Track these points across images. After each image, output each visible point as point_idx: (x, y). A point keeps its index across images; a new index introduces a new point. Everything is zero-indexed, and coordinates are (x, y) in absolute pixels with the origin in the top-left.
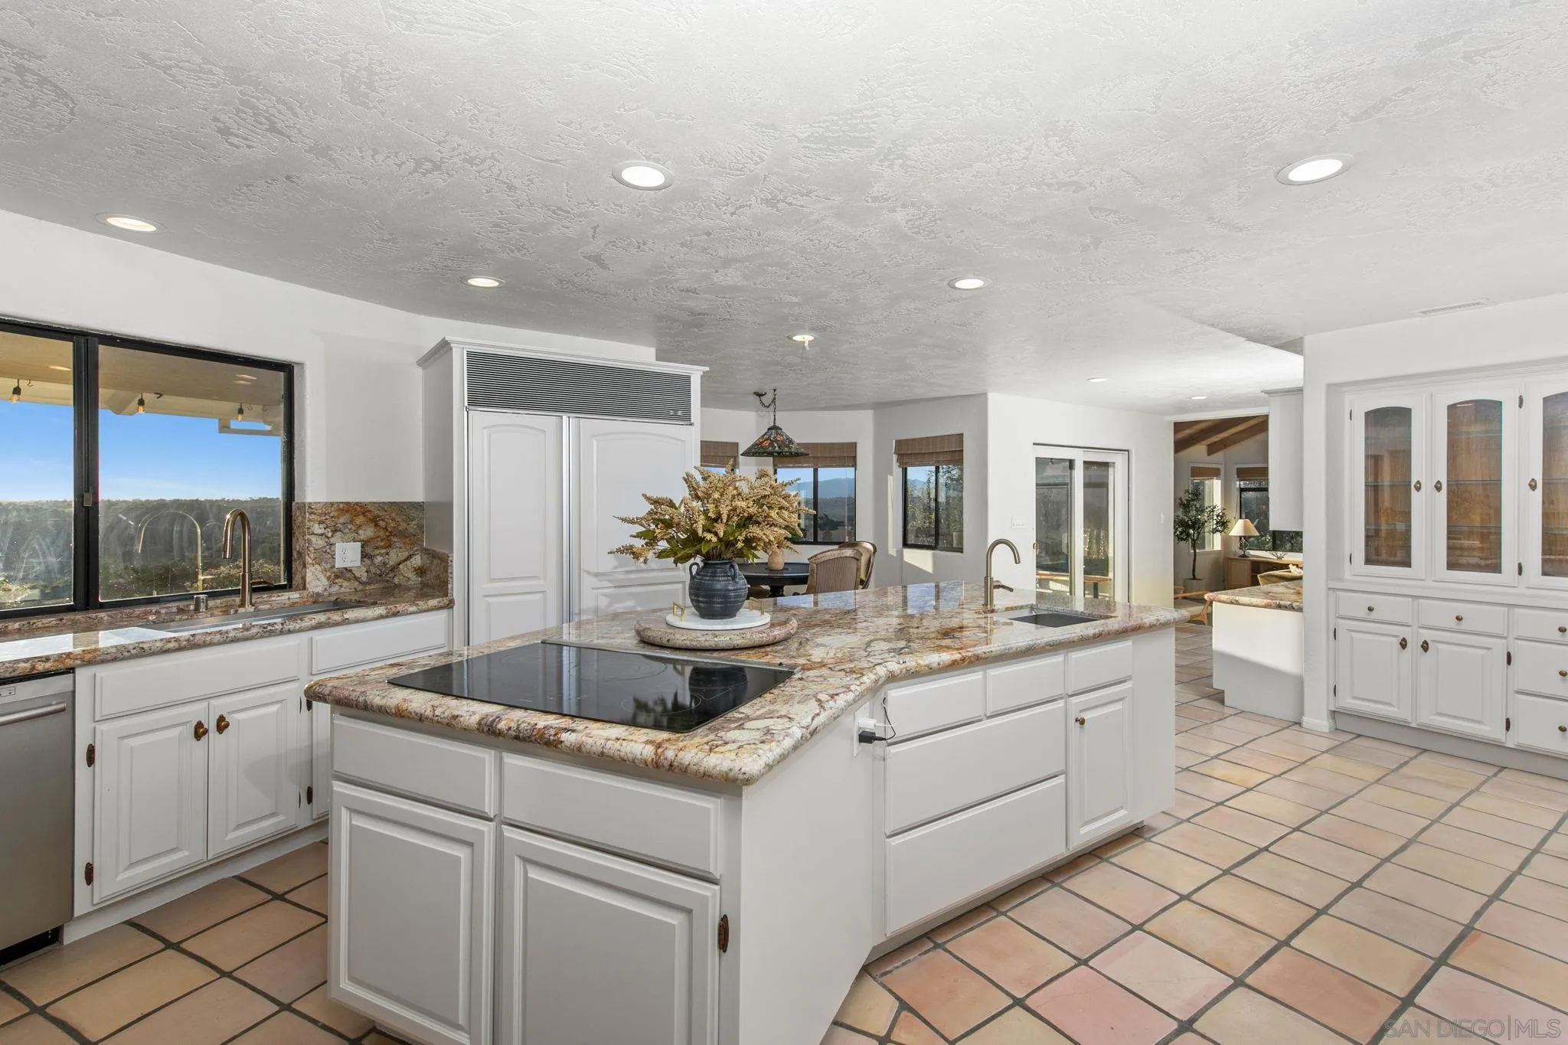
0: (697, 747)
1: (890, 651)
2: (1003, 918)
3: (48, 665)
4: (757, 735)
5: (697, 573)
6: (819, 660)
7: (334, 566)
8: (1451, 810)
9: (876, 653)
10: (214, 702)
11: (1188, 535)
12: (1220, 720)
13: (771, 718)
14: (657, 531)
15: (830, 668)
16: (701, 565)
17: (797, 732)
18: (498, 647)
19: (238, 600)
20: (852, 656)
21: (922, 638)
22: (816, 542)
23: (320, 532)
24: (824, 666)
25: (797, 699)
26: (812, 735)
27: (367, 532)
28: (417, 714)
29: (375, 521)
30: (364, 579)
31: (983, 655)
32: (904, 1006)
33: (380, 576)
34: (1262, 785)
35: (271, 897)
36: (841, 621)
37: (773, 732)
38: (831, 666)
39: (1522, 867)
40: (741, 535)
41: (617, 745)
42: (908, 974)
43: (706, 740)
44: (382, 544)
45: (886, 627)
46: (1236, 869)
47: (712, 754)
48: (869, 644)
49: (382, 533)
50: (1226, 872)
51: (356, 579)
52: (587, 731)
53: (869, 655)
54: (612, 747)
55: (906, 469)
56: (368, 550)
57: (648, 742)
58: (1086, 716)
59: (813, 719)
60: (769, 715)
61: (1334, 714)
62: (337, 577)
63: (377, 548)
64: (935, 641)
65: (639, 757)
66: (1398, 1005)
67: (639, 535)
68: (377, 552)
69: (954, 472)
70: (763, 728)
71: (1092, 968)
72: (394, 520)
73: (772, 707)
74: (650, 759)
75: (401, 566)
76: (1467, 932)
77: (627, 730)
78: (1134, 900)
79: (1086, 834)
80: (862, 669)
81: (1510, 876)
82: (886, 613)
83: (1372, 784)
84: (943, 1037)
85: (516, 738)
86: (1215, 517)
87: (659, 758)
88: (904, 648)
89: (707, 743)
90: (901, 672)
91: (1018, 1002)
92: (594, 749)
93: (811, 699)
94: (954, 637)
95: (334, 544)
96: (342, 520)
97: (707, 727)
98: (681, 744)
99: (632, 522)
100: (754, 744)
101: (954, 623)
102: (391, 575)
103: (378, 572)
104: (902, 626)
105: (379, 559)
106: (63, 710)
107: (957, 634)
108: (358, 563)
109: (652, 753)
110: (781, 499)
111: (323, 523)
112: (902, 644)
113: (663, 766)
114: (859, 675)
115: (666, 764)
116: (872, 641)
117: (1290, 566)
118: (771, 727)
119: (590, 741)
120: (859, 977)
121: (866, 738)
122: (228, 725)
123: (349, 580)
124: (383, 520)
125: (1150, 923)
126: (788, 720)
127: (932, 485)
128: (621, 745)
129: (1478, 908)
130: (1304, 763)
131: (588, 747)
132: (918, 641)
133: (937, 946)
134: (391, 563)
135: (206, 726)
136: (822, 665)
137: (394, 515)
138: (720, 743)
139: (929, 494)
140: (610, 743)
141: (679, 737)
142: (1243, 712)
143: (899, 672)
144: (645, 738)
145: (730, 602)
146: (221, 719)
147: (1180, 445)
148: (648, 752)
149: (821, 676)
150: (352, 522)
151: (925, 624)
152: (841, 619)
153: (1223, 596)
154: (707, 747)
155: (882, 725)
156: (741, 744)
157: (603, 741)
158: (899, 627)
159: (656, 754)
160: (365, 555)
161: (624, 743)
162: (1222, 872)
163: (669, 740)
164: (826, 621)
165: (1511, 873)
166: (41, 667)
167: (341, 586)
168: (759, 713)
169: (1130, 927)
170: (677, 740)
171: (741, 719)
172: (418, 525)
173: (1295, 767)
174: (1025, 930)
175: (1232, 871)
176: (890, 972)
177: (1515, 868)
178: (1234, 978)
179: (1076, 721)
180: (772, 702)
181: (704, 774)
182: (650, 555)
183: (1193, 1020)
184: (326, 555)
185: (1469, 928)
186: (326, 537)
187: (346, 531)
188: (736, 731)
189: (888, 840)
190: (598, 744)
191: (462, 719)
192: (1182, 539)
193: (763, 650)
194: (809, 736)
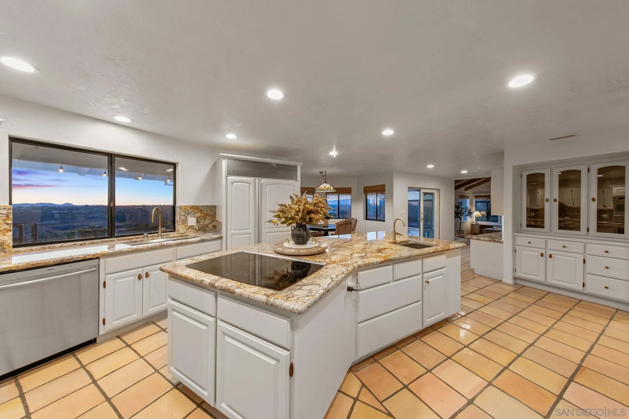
0: (282, 298)
1: (359, 257)
2: (399, 351)
3: (90, 256)
4: (306, 293)
5: (294, 229)
6: (334, 260)
7: (188, 225)
8: (564, 316)
9: (354, 258)
10: (145, 268)
11: (458, 216)
12: (473, 279)
13: (313, 285)
14: (281, 215)
15: (337, 264)
16: (295, 226)
17: (321, 292)
18: (228, 253)
19: (157, 234)
20: (346, 259)
21: (371, 252)
22: (339, 218)
23: (183, 214)
24: (335, 263)
25: (323, 277)
26: (327, 292)
27: (198, 215)
28: (191, 279)
29: (201, 211)
30: (197, 229)
31: (393, 259)
32: (363, 385)
33: (202, 228)
34: (491, 303)
35: (161, 330)
36: (343, 245)
37: (312, 291)
38: (338, 263)
39: (597, 341)
40: (308, 216)
41: (254, 295)
42: (365, 372)
43: (287, 294)
44: (203, 218)
45: (358, 248)
46: (484, 336)
47: (287, 301)
48: (352, 254)
49: (203, 215)
50: (481, 337)
51: (195, 229)
52: (245, 289)
53: (352, 259)
54: (252, 296)
55: (367, 196)
56: (199, 220)
57: (265, 295)
58: (429, 280)
59: (328, 286)
60: (312, 284)
61: (515, 278)
62: (189, 228)
63: (201, 219)
64: (375, 253)
65: (261, 300)
66: (556, 399)
67: (275, 216)
68: (202, 221)
69: (382, 197)
70: (309, 289)
71: (433, 374)
72: (207, 211)
73: (314, 280)
74: (265, 302)
75: (209, 225)
76: (579, 368)
77: (259, 289)
78: (447, 347)
79: (429, 321)
80: (349, 264)
81: (593, 344)
82: (359, 243)
83: (532, 304)
84: (378, 399)
85: (221, 289)
86: (468, 211)
87: (268, 302)
88: (364, 256)
89: (286, 296)
90: (363, 265)
91: (405, 387)
92: (246, 296)
93: (329, 277)
94: (382, 252)
95: (188, 218)
96: (190, 211)
97: (288, 288)
98: (276, 296)
99: (274, 212)
100: (304, 297)
101: (382, 247)
102: (206, 228)
103: (202, 227)
104: (364, 248)
105: (202, 223)
106: (95, 271)
107: (383, 251)
108: (195, 224)
109: (265, 300)
110: (322, 204)
111: (184, 212)
112: (364, 254)
113: (269, 305)
114: (348, 267)
115: (270, 304)
116: (353, 253)
117: (494, 227)
118: (312, 289)
119: (245, 293)
120: (348, 372)
121: (350, 289)
122: (149, 275)
123: (193, 229)
124: (203, 211)
125: (454, 356)
126: (319, 286)
127: (375, 201)
128: (255, 295)
129: (582, 357)
130: (505, 295)
131: (244, 295)
132: (369, 253)
133: (376, 361)
134: (206, 224)
135: (142, 276)
136: (335, 262)
137: (207, 209)
138: (291, 296)
139: (374, 203)
140: (251, 294)
141: (277, 293)
142: (481, 276)
143: (362, 265)
144: (264, 293)
145: (305, 239)
146: (147, 273)
147: (456, 188)
148: (264, 298)
149: (334, 267)
150: (193, 212)
151: (372, 247)
152: (343, 244)
153: (474, 237)
154: (286, 298)
155: (356, 285)
156: (299, 297)
157: (249, 293)
158: (363, 248)
159: (267, 300)
160: (197, 222)
161: (256, 294)
162: (479, 337)
163: (273, 294)
164: (338, 245)
165: (593, 343)
166: (87, 257)
167: (190, 231)
168: (309, 282)
169: (446, 358)
170: (276, 294)
171: (302, 285)
172: (214, 212)
173: (502, 297)
174: (407, 356)
175: (483, 337)
176: (359, 370)
177: (594, 341)
178: (488, 382)
179: (426, 282)
180: (314, 278)
181: (284, 309)
182: (279, 223)
183: (473, 399)
184: (185, 222)
185: (580, 366)
186: (185, 216)
187: (192, 214)
188: (299, 291)
189: (358, 324)
190: (247, 294)
191: (204, 281)
192: (456, 218)
193: (315, 256)
194: (326, 293)
